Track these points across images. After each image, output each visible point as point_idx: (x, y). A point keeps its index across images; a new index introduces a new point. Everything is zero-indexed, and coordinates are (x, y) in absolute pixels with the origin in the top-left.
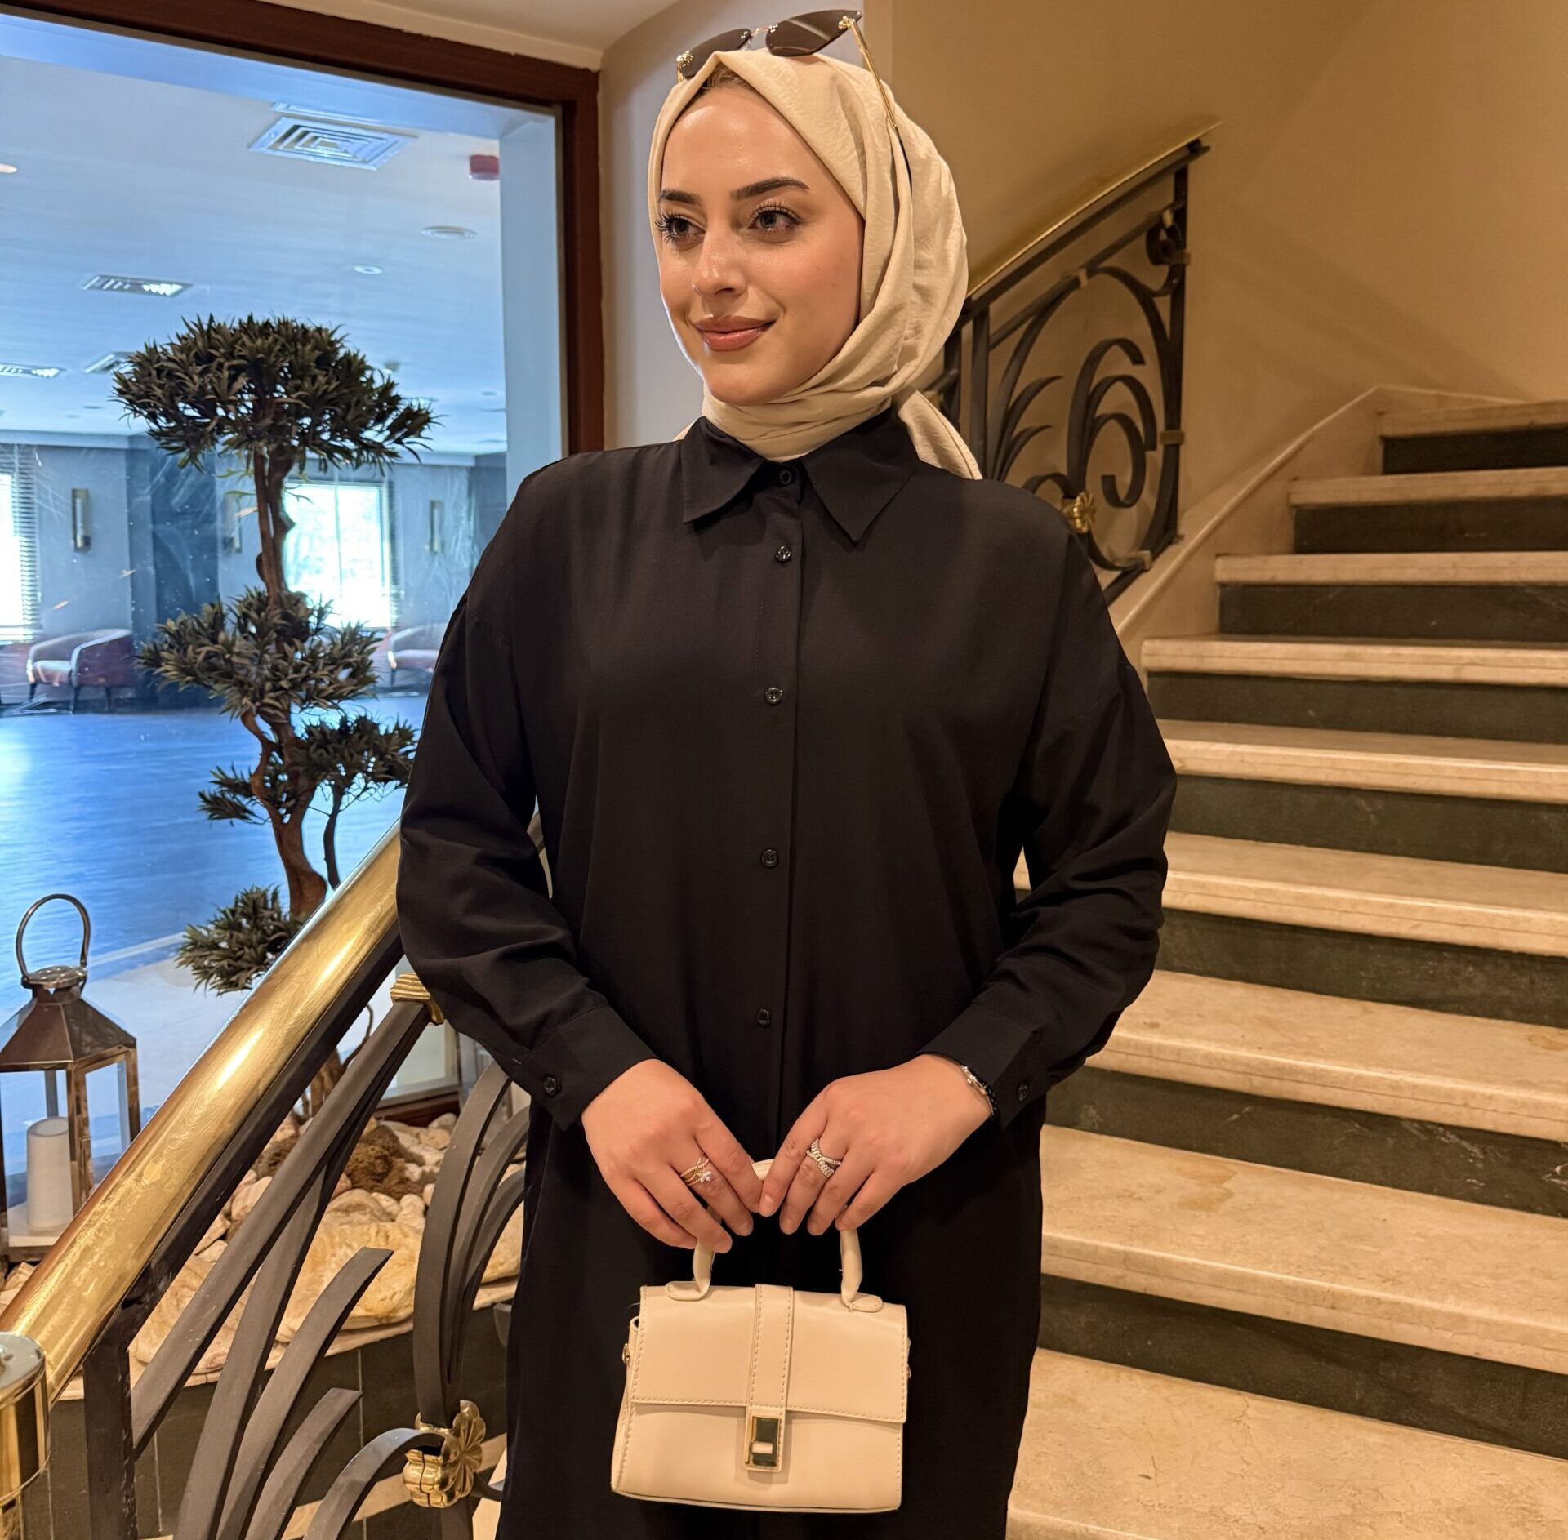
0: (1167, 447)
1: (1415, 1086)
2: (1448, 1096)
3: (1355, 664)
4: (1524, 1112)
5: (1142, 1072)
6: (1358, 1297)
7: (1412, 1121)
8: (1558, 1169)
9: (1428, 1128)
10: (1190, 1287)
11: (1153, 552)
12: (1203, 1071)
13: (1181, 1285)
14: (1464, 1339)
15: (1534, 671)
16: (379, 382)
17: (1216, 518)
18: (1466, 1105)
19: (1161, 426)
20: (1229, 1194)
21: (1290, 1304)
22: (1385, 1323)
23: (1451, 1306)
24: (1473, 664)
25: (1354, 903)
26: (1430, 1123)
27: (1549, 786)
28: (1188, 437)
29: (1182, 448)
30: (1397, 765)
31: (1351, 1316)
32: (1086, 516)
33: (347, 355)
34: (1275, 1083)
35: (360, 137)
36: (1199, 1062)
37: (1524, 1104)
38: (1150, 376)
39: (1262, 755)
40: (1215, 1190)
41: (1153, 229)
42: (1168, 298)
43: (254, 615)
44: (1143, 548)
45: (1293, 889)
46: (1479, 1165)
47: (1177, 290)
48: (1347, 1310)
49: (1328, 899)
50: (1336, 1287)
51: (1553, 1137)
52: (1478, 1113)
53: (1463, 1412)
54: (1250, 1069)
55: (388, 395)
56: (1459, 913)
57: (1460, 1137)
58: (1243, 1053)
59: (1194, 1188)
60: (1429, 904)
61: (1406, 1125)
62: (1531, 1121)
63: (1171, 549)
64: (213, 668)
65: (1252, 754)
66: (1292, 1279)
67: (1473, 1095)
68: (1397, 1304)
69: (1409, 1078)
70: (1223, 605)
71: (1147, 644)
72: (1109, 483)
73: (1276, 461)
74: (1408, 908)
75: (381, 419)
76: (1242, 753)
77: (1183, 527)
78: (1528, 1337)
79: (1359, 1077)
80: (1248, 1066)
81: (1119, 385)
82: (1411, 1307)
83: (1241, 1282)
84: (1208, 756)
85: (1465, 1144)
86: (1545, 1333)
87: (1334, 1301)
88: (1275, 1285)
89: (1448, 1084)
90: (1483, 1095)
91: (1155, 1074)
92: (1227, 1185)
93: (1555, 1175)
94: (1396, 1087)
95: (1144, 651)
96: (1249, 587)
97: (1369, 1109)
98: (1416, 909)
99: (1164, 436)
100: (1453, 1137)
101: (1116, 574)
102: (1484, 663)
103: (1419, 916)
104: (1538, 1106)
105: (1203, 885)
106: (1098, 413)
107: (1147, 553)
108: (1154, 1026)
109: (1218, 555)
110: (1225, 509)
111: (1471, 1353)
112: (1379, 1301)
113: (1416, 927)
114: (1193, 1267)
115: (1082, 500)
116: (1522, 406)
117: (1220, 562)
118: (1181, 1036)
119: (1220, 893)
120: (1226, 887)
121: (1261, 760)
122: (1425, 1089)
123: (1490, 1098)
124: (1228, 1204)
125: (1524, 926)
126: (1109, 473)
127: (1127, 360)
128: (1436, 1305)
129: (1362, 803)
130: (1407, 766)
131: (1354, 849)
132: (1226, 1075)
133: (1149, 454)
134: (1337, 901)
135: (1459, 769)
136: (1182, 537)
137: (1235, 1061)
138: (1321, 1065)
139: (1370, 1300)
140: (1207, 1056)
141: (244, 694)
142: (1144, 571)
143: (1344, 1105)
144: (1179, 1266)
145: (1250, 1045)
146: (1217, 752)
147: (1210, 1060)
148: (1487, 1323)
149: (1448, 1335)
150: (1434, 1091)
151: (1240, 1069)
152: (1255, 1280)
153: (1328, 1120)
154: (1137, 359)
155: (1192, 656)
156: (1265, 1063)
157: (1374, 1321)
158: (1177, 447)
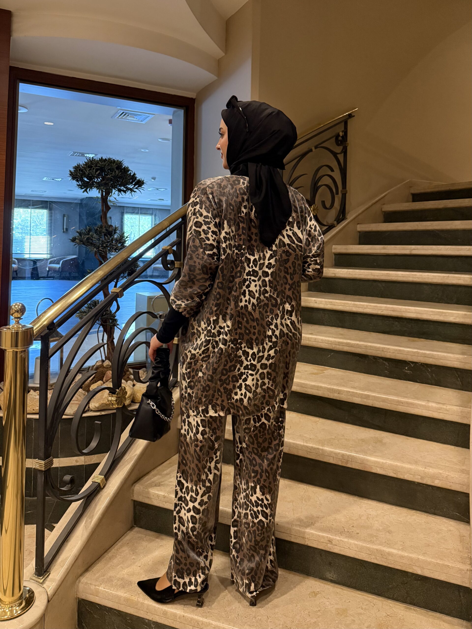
0: (343, 194)
1: (371, 346)
2: (379, 348)
3: (385, 250)
4: (396, 352)
5: (307, 345)
6: (345, 391)
7: (371, 356)
8: (406, 368)
9: (376, 358)
10: (306, 389)
11: (337, 222)
12: (321, 344)
13: (304, 389)
14: (369, 401)
15: (430, 251)
16: (132, 174)
17: (357, 214)
18: (383, 351)
19: (340, 188)
20: (324, 373)
21: (328, 393)
22: (351, 397)
23: (366, 393)
24: (414, 249)
25: (367, 306)
26: (376, 356)
27: (425, 278)
28: (348, 192)
29: (347, 195)
30: (387, 274)
31: (343, 395)
32: (315, 211)
33: (124, 168)
34: (338, 346)
35: (140, 115)
36: (320, 341)
37: (396, 350)
38: (337, 175)
39: (354, 272)
40: (321, 372)
41: (338, 136)
42: (343, 154)
43: (99, 229)
44: (335, 221)
45: (353, 303)
46: (388, 367)
47: (345, 152)
48: (342, 394)
49: (361, 305)
50: (340, 388)
51: (404, 359)
52: (386, 353)
53: (371, 422)
54: (332, 343)
55: (134, 177)
56: (392, 307)
57: (383, 360)
58: (331, 339)
59: (316, 371)
60: (385, 305)
61: (370, 357)
62: (398, 355)
63: (343, 222)
64: (88, 242)
65: (352, 272)
66: (329, 387)
67: (384, 348)
68: (354, 392)
69: (369, 344)
70: (360, 237)
71: (334, 246)
72: (323, 203)
73: (377, 199)
74: (380, 307)
75: (132, 183)
76: (350, 272)
77: (348, 217)
78: (384, 400)
79: (358, 344)
80: (331, 342)
81: (326, 177)
82: (357, 393)
83: (318, 388)
84: (341, 273)
85: (384, 362)
86: (388, 399)
87: (339, 392)
88: (325, 388)
89: (378, 345)
90: (387, 348)
91: (310, 345)
92: (325, 371)
93: (406, 370)
94: (366, 346)
95: (333, 248)
96: (366, 232)
97: (360, 353)
98: (382, 307)
99: (341, 191)
100: (381, 360)
101: (327, 227)
102: (417, 249)
103: (383, 309)
104: (400, 350)
105: (331, 302)
106: (320, 184)
107: (335, 222)
108: (311, 334)
109: (358, 224)
110: (360, 211)
111: (371, 405)
112: (349, 392)
113: (382, 311)
114: (307, 384)
115: (314, 206)
116: (447, 185)
117: (358, 226)
118: (317, 335)
119: (336, 304)
120: (337, 302)
121: (354, 273)
122: (372, 347)
123: (389, 349)
124: (322, 374)
125: (409, 311)
126: (323, 200)
127: (330, 171)
128: (363, 393)
129: (379, 284)
130: (389, 274)
131: (378, 297)
132: (326, 344)
133: (336, 196)
134: (363, 305)
135: (402, 274)
136: (347, 218)
137: (328, 341)
138: (349, 341)
139: (347, 391)
140: (322, 340)
141: (95, 247)
142: (334, 227)
143: (354, 352)
144: (303, 384)
145: (332, 337)
146: (343, 272)
147: (323, 341)
148: (374, 397)
149: (365, 400)
150: (375, 347)
151: (330, 343)
152: (321, 387)
153: (351, 356)
154: (332, 170)
155: (345, 249)
156: (336, 341)
157: (349, 397)
158: (345, 194)
